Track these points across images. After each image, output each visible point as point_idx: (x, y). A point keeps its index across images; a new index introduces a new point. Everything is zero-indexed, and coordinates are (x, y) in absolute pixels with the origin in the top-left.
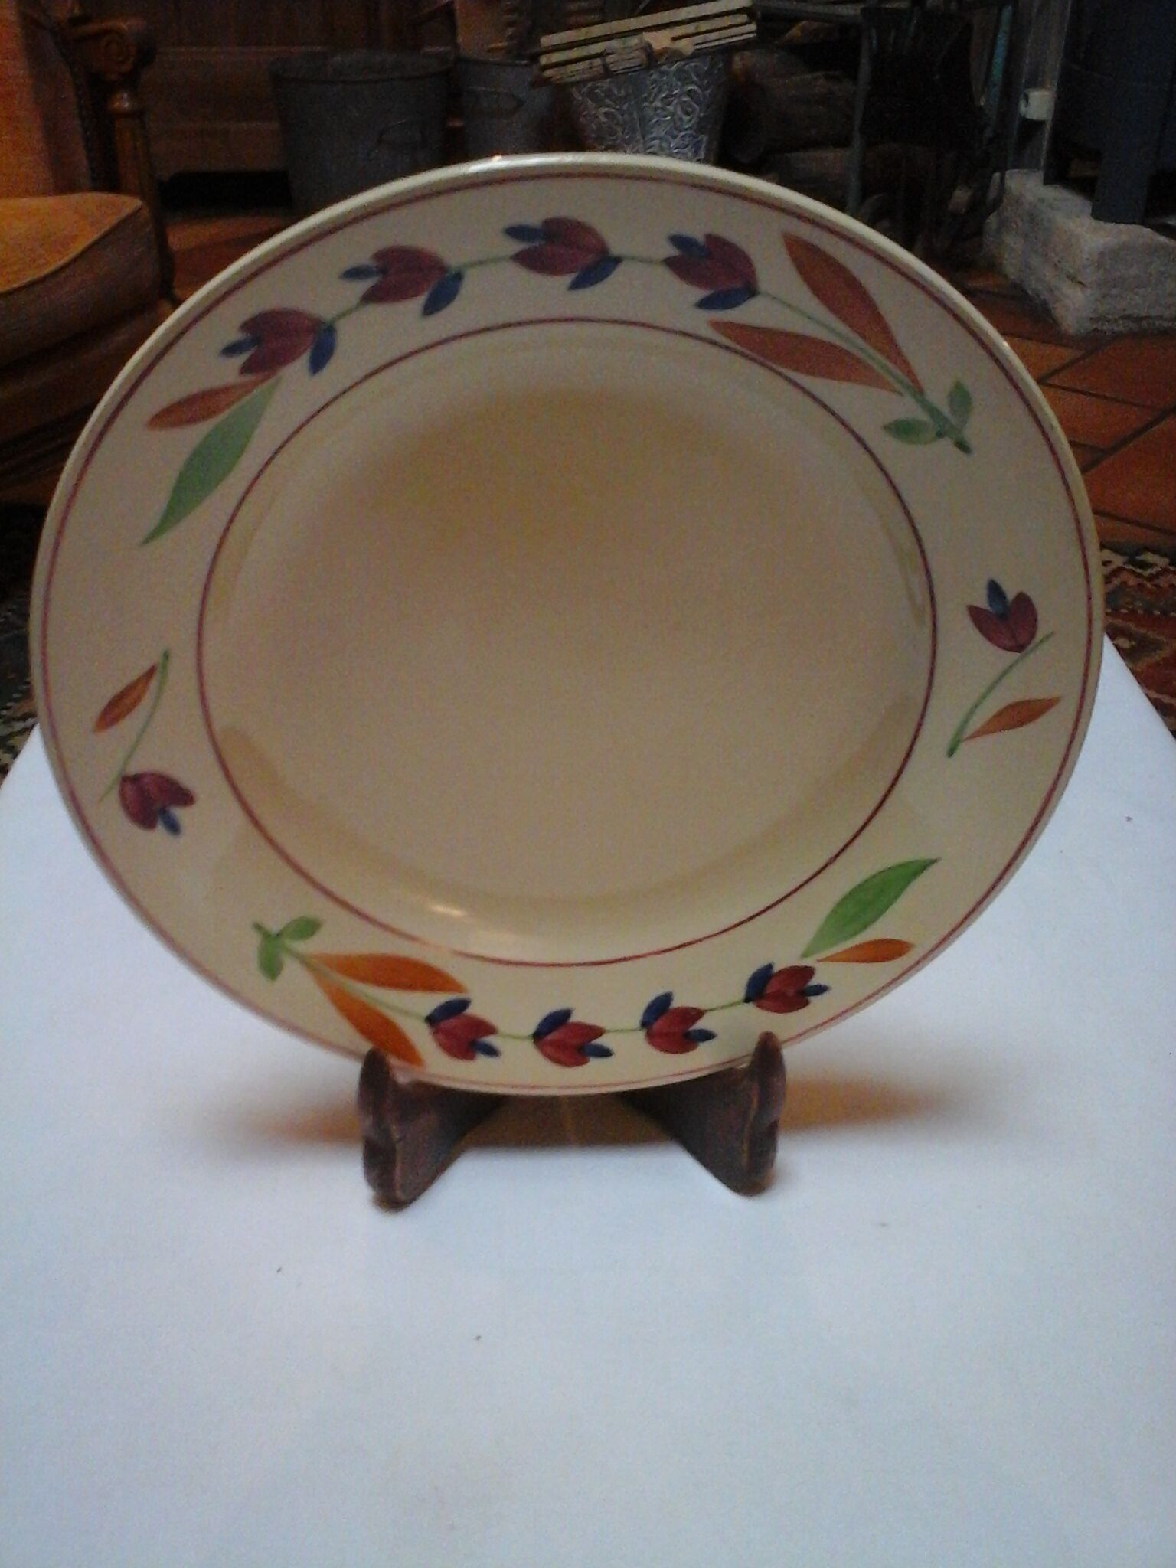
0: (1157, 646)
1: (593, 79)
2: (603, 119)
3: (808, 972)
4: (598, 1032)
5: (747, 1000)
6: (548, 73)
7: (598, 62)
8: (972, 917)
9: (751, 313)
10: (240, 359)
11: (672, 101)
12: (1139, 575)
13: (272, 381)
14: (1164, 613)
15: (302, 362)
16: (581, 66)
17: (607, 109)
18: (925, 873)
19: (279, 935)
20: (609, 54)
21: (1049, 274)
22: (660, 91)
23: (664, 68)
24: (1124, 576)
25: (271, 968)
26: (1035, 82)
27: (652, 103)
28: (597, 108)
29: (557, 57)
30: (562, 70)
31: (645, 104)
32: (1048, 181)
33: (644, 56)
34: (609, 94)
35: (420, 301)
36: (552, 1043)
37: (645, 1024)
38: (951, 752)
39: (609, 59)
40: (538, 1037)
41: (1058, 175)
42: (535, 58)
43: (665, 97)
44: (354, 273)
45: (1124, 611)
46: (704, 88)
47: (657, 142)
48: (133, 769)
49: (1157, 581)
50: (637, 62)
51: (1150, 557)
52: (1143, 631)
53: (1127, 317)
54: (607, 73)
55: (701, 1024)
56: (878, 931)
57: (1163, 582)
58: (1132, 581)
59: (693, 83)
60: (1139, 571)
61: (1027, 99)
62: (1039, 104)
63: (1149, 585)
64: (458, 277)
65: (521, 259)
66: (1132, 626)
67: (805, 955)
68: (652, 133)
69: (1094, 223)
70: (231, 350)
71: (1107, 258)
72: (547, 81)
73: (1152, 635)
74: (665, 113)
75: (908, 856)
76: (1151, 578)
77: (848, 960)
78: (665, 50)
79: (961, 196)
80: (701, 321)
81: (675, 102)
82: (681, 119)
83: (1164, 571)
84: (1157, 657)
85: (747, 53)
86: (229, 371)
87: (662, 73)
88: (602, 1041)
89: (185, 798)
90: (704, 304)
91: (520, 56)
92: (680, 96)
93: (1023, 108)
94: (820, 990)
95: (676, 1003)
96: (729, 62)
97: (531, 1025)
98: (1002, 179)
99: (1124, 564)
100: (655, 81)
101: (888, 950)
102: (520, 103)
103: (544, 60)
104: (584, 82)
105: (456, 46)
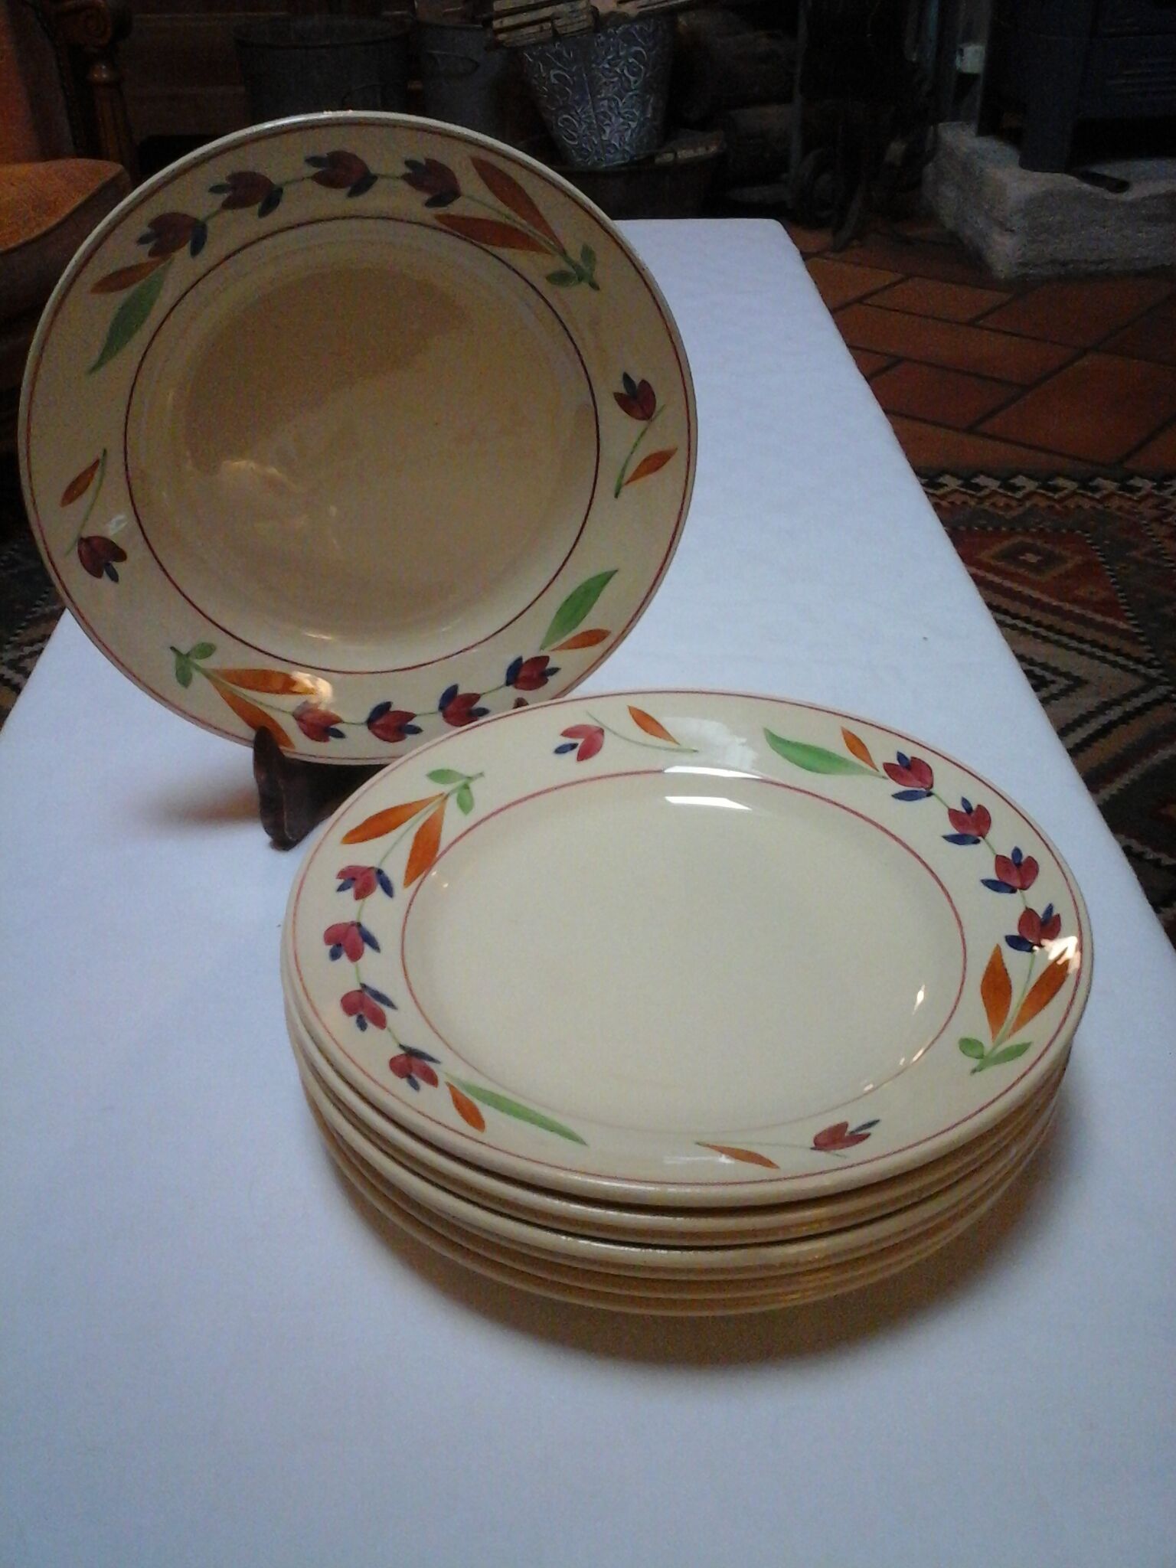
0: (1062, 560)
1: (542, 43)
2: (553, 80)
3: (546, 659)
4: (411, 716)
5: (508, 683)
6: (502, 37)
7: (547, 25)
8: (641, 610)
9: (456, 208)
10: (148, 247)
11: (619, 62)
12: (1049, 498)
13: (168, 261)
14: (1071, 531)
15: (186, 249)
16: (531, 30)
17: (558, 72)
18: (611, 581)
19: (188, 655)
20: (558, 18)
21: (981, 223)
22: (607, 54)
23: (611, 30)
24: (1036, 500)
25: (185, 680)
26: (969, 37)
27: (598, 64)
28: (548, 71)
29: (508, 22)
30: (514, 34)
31: (594, 66)
32: (982, 132)
33: (591, 17)
34: (558, 56)
35: (257, 207)
36: (381, 727)
37: (441, 708)
38: (617, 495)
39: (558, 23)
40: (370, 722)
41: (989, 127)
42: (487, 23)
43: (613, 59)
44: (216, 189)
45: (1034, 530)
46: (649, 50)
47: (605, 103)
48: (86, 534)
49: (1067, 503)
50: (586, 25)
51: (1060, 482)
52: (1048, 546)
53: (1053, 262)
54: (556, 36)
55: (479, 704)
56: (586, 625)
57: (1071, 504)
58: (1043, 503)
59: (638, 44)
60: (1050, 494)
61: (961, 52)
62: (972, 58)
63: (1057, 506)
64: (280, 191)
65: (317, 178)
66: (1039, 543)
67: (542, 648)
68: (600, 94)
69: (1023, 172)
70: (143, 240)
71: (1035, 205)
72: (499, 45)
73: (1058, 550)
74: (611, 74)
75: (600, 571)
76: (1060, 501)
77: (569, 648)
78: (612, 13)
79: (896, 149)
80: (429, 214)
81: (622, 63)
82: (629, 81)
83: (1074, 494)
84: (1061, 569)
85: (693, 14)
86: (140, 254)
87: (608, 36)
88: (414, 722)
89: (121, 556)
90: (429, 204)
91: (474, 20)
92: (626, 57)
93: (958, 63)
94: (555, 671)
95: (461, 691)
96: (674, 23)
97: (364, 715)
98: (935, 131)
99: (1038, 488)
100: (602, 44)
101: (594, 637)
102: (477, 65)
103: (496, 24)
104: (535, 45)
105: (413, 10)
